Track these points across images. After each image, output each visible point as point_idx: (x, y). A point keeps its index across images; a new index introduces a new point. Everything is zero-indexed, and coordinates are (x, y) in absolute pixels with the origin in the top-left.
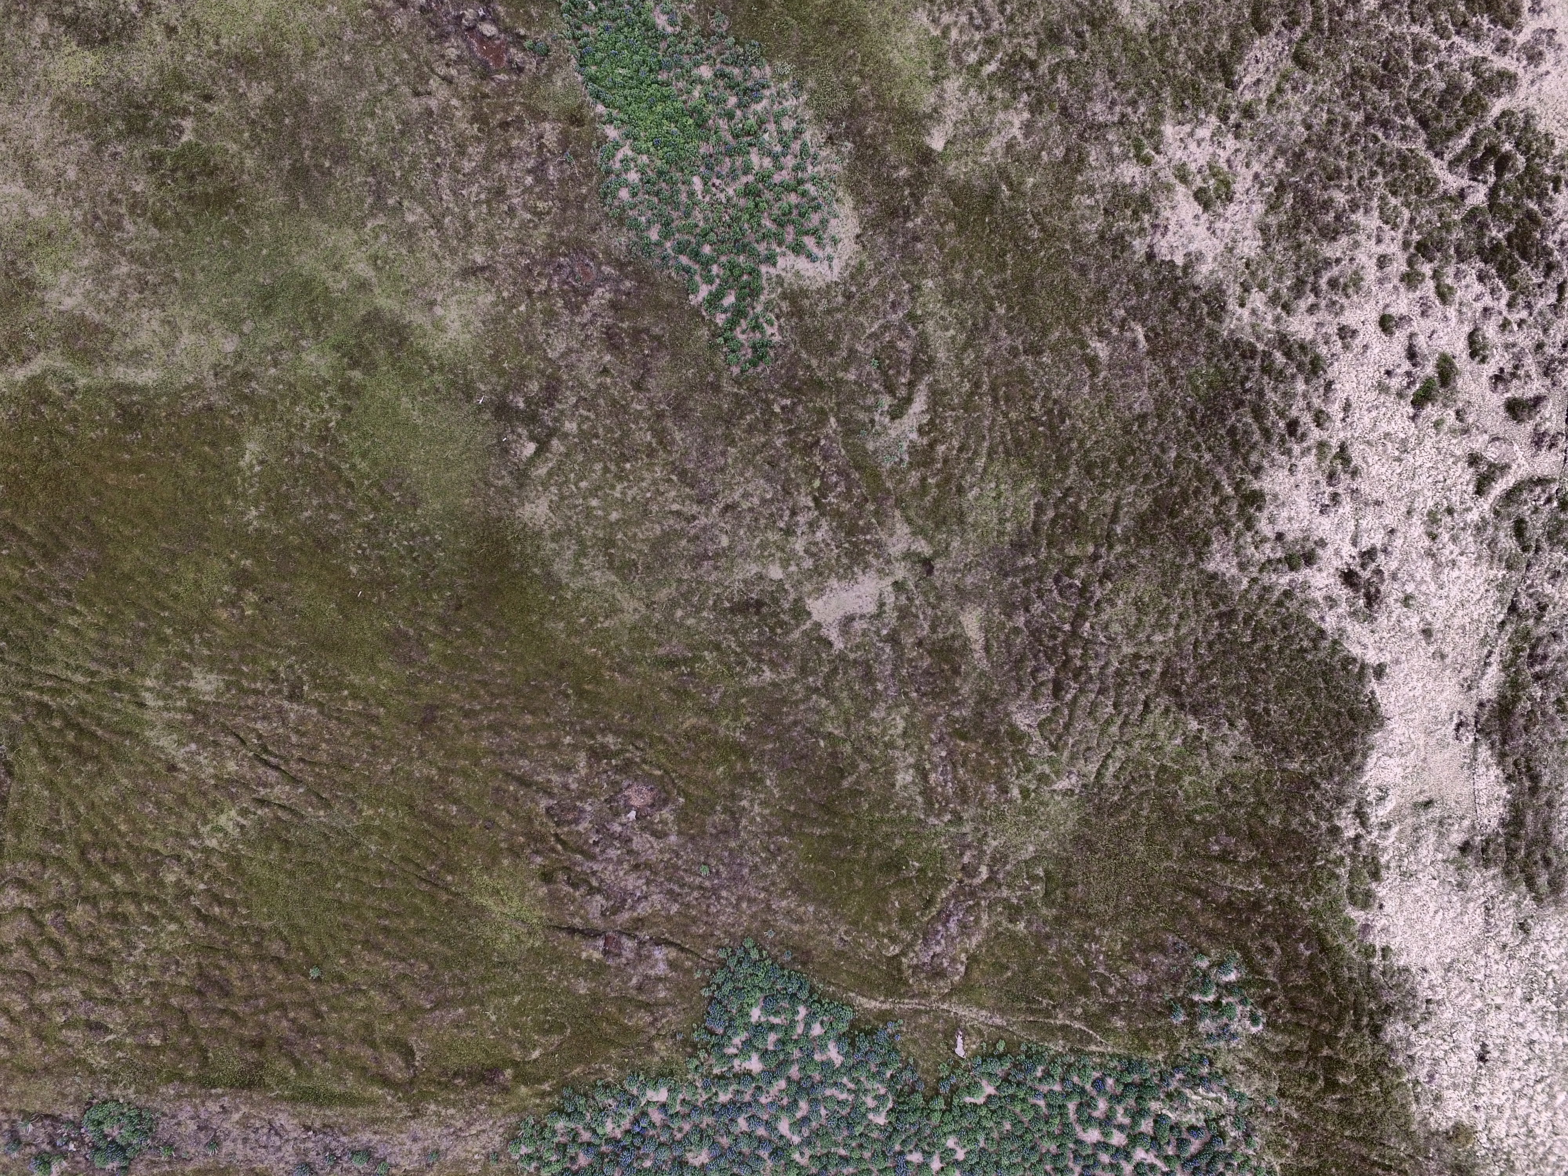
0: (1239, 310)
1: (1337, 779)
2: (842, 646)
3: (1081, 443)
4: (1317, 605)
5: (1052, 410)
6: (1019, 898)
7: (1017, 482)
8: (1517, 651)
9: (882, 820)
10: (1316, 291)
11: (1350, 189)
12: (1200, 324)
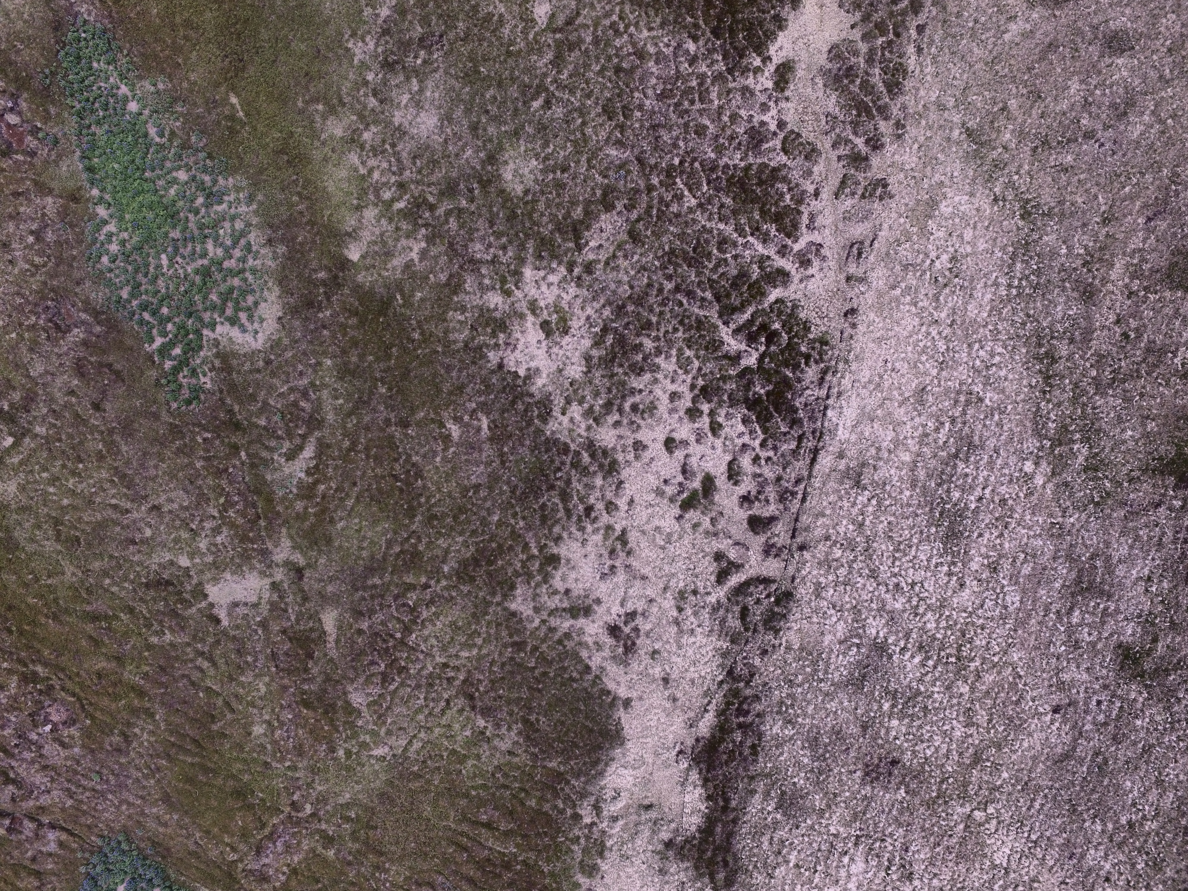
0: (561, 418)
1: (583, 779)
2: (227, 624)
3: (428, 499)
4: (588, 647)
5: (409, 471)
6: (334, 831)
7: (375, 522)
8: (728, 704)
9: (237, 759)
10: (620, 411)
11: (657, 339)
12: (530, 423)
